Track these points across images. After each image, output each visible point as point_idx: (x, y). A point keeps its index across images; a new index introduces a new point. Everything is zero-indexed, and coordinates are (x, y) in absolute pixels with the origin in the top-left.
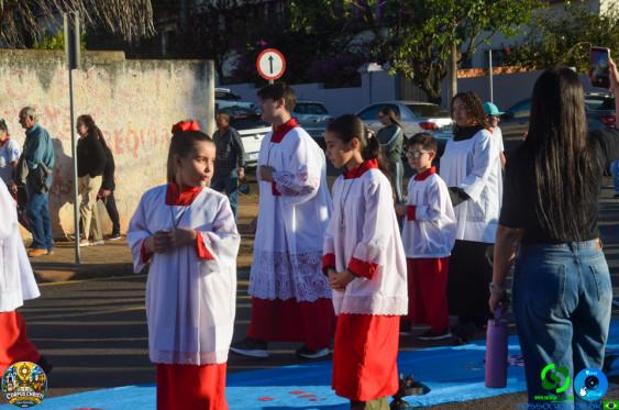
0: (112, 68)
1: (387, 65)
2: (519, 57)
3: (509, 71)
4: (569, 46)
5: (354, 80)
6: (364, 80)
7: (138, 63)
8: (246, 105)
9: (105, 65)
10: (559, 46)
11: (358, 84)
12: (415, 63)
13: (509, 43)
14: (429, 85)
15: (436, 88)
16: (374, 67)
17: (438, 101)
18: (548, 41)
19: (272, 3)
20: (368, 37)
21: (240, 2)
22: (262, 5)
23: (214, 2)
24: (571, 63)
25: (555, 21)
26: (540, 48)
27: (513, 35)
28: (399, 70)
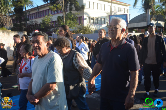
0: (9, 33)
2: (74, 32)
4: (81, 30)
5: (51, 35)
6: (53, 35)
7: (13, 32)
10: (79, 30)
16: (54, 33)
18: (78, 30)
19: (39, 24)
20: (53, 29)
21: (35, 24)
22: (38, 24)
23: (31, 24)
24: (81, 33)
25: (79, 27)
26: (77, 31)
27: (73, 29)
28: (57, 34)
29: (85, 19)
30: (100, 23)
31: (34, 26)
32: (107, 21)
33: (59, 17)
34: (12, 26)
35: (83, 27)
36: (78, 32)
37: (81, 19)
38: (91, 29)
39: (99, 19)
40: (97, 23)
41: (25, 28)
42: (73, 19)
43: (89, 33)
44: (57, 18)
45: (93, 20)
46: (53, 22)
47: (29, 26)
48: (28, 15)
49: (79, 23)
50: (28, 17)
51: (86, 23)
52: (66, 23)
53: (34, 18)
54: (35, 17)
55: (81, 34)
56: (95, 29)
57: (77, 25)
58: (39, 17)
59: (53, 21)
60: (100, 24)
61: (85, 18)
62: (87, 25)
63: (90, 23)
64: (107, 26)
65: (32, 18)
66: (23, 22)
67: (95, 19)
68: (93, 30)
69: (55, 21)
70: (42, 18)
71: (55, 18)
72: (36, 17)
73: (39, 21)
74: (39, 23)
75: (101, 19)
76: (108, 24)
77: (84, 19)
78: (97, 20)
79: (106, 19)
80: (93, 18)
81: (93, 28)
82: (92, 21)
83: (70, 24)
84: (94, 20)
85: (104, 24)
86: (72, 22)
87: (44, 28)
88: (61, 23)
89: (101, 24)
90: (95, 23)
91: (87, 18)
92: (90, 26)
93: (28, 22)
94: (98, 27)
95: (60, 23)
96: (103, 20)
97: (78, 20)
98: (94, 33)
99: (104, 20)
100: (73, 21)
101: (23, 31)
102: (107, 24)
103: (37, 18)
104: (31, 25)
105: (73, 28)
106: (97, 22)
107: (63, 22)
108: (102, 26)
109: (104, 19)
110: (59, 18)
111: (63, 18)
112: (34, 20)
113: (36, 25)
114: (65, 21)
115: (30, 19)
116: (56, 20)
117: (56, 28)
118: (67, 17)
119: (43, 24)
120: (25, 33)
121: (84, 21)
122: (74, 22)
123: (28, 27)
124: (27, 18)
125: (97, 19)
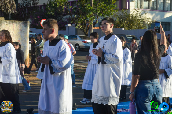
1: (74, 25)
4: (123, 22)
6: (67, 28)
8: (34, 34)
10: (120, 21)
11: (65, 29)
12: (82, 24)
14: (85, 31)
15: (87, 32)
16: (69, 25)
17: (87, 35)
18: (117, 20)
20: (68, 16)
22: (38, 6)
24: (123, 26)
25: (119, 15)
30: (162, 9)
35: (128, 15)
38: (144, 21)
40: (156, 9)
43: (139, 28)
49: (119, 8)
55: (123, 29)
56: (150, 20)
57: (117, 12)
60: (161, 11)
62: (136, 12)
63: (141, 7)
68: (146, 22)
69: (72, 2)
78: (155, 3)
82: (145, 4)
89: (164, 11)
90: (150, 8)
92: (141, 15)
98: (149, 28)
99: (169, 2)
114: (93, 3)
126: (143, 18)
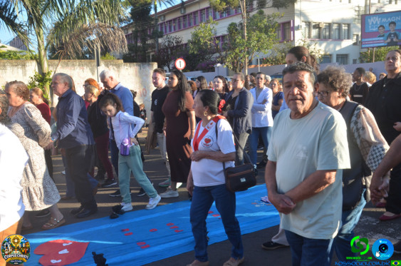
0: (118, 66)
1: (223, 64)
2: (268, 61)
3: (265, 66)
5: (212, 70)
6: (216, 69)
7: (128, 64)
9: (116, 65)
10: (282, 57)
11: (214, 71)
12: (233, 63)
13: (265, 56)
16: (219, 65)
18: (279, 55)
19: (186, 44)
20: (218, 55)
21: (175, 45)
22: (182, 45)
23: (167, 44)
25: (280, 48)
26: (276, 58)
27: (266, 53)
28: (227, 66)
29: (298, 28)
30: (337, 37)
31: (172, 48)
32: (357, 31)
33: (233, 25)
34: (126, 50)
36: (278, 60)
37: (286, 28)
38: (313, 54)
39: (335, 27)
40: (329, 38)
41: (152, 54)
42: (266, 30)
44: (229, 29)
45: (317, 30)
46: (218, 38)
47: (163, 49)
48: (161, 24)
49: (280, 39)
50: (162, 28)
51: (299, 38)
52: (249, 39)
53: (175, 30)
54: (177, 28)
56: (322, 53)
57: (277, 44)
58: (185, 28)
59: (218, 35)
60: (335, 40)
61: (296, 25)
62: (302, 43)
63: (309, 37)
64: (354, 44)
65: (170, 31)
66: (149, 42)
67: (323, 26)
68: (317, 55)
69: (223, 37)
70: (193, 30)
71: (221, 28)
72: (180, 27)
73: (185, 36)
74: (185, 41)
75: (340, 25)
76: (357, 39)
77: (293, 29)
78: (327, 30)
79: (352, 26)
80: (318, 25)
81: (319, 49)
82: (314, 32)
83: (258, 41)
84: (319, 28)
85: (348, 38)
86: (264, 36)
87: (195, 52)
88: (238, 40)
89: (340, 39)
90: (322, 37)
91: (304, 25)
92: (309, 46)
93: (160, 40)
94: (331, 46)
95: (235, 40)
96: (344, 28)
97: (280, 32)
98: (321, 63)
99: (346, 28)
100: (266, 33)
101: (149, 61)
102: (355, 37)
103: (180, 29)
104: (167, 48)
105: (267, 51)
106: (327, 34)
107: (243, 37)
108: (340, 44)
109: (349, 25)
110: (232, 28)
111: (242, 29)
112: (173, 35)
113: (177, 46)
114: (246, 34)
115: (166, 32)
116: (226, 33)
117: (224, 53)
118: (253, 25)
119: (193, 43)
120: (152, 65)
121: (296, 32)
122: (269, 36)
123: (159, 51)
124: (159, 30)
125: (329, 26)
126: (313, 50)
